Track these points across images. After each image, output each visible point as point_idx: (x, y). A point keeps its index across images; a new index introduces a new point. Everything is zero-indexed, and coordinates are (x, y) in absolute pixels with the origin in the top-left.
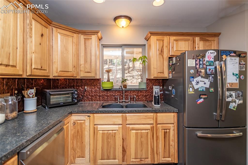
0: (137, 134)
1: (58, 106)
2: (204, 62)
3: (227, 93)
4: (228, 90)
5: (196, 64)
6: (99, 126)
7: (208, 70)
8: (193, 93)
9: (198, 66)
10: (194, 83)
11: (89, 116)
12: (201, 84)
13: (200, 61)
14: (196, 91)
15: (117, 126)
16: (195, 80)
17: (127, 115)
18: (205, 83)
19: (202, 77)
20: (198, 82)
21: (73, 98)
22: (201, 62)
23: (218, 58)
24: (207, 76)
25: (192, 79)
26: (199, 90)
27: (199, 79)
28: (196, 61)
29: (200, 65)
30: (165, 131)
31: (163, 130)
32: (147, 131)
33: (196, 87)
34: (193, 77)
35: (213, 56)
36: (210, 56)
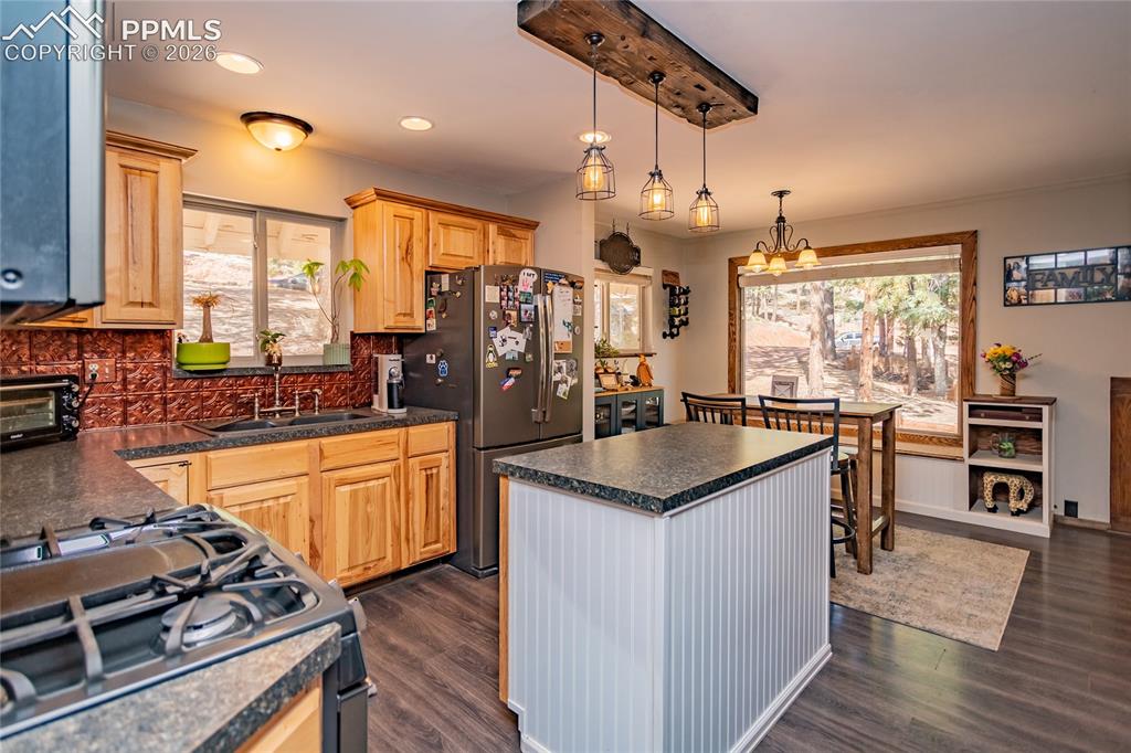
0: (354, 494)
2: (517, 295)
3: (555, 364)
4: (558, 356)
5: (502, 299)
6: (226, 492)
7: (523, 313)
8: (495, 365)
9: (504, 303)
10: (497, 342)
11: (184, 464)
12: (510, 345)
13: (508, 290)
14: (501, 359)
15: (292, 482)
16: (500, 333)
17: (324, 441)
18: (517, 343)
19: (512, 328)
20: (504, 340)
22: (511, 294)
23: (540, 288)
24: (520, 327)
25: (492, 333)
26: (507, 358)
27: (506, 332)
28: (501, 290)
29: (509, 299)
30: (429, 472)
31: (424, 473)
32: (381, 481)
33: (501, 352)
34: (495, 329)
35: (531, 281)
36: (527, 281)
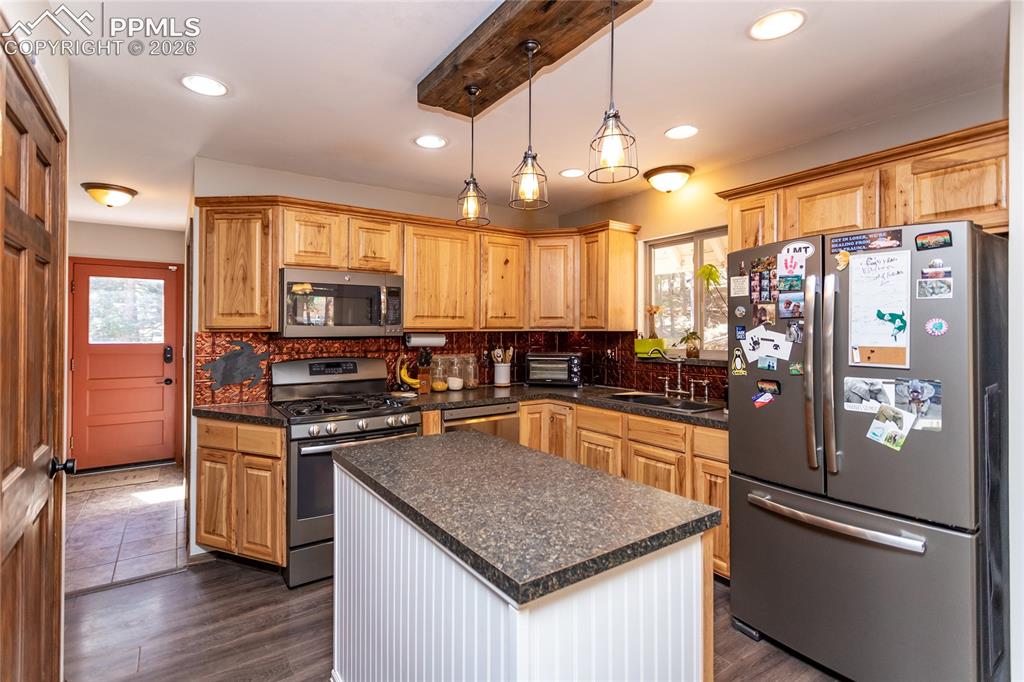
1: (542, 384)
2: (775, 282)
3: (851, 382)
5: (752, 290)
6: (584, 432)
7: (782, 306)
8: (743, 373)
9: (755, 295)
10: (746, 344)
11: (570, 408)
12: (765, 349)
13: (762, 277)
14: (752, 367)
15: (611, 439)
16: (749, 334)
17: (631, 417)
18: (776, 347)
19: (768, 327)
20: (756, 343)
21: (570, 371)
22: (765, 283)
23: (822, 265)
25: (740, 334)
26: (759, 366)
27: (759, 332)
28: (751, 279)
29: (762, 290)
30: (713, 479)
31: (708, 477)
32: (668, 467)
33: (751, 357)
34: (744, 329)
35: (801, 258)
36: (793, 260)
